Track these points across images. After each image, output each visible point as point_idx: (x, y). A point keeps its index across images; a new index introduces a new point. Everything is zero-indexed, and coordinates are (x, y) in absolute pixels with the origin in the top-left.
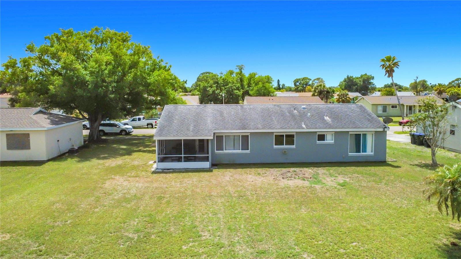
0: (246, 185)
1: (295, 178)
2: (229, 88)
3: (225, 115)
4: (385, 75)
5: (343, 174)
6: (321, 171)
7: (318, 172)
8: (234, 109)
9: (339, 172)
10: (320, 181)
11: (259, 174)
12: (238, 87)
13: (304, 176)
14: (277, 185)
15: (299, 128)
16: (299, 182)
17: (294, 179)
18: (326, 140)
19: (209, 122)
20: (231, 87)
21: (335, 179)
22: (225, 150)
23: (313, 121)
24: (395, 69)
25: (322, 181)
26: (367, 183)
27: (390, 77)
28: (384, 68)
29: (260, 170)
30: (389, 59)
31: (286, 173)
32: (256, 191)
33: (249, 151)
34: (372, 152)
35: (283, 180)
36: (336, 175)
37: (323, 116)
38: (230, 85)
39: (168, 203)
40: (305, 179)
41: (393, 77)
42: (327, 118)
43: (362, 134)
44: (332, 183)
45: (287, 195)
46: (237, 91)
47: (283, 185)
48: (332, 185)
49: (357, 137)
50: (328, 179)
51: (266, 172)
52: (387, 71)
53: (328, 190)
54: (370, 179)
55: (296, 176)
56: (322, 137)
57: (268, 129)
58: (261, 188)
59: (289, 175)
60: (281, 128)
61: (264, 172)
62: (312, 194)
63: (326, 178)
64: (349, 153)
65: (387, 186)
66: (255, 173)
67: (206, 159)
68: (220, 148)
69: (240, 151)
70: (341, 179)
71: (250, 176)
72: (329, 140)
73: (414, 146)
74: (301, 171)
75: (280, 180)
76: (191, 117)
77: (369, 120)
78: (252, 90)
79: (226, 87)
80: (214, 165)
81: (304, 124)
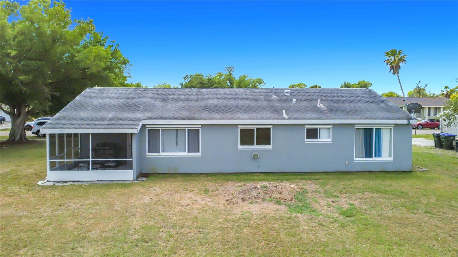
0: (172, 212)
1: (263, 200)
3: (170, 100)
4: (390, 71)
5: (347, 192)
6: (310, 186)
7: (305, 187)
9: (340, 189)
10: (308, 206)
11: (206, 192)
13: (279, 196)
14: (228, 214)
15: (278, 119)
16: (269, 208)
17: (262, 202)
18: (320, 138)
19: (141, 108)
21: (333, 202)
22: (163, 151)
23: (300, 109)
24: (401, 64)
25: (311, 206)
26: (393, 209)
27: (396, 74)
28: (389, 64)
29: (210, 184)
30: (393, 53)
31: (250, 189)
32: (182, 228)
33: (199, 154)
34: (390, 156)
35: (241, 203)
36: (336, 194)
37: (316, 103)
40: (281, 201)
41: (398, 73)
42: (320, 105)
43: (374, 128)
44: (329, 209)
47: (239, 213)
48: (329, 214)
49: (368, 133)
50: (323, 202)
51: (219, 188)
52: (392, 67)
53: (321, 224)
54: (395, 202)
55: (266, 196)
57: (230, 119)
58: (195, 219)
59: (255, 193)
60: (250, 118)
61: (215, 188)
62: (288, 235)
63: (318, 200)
64: (355, 158)
65: (432, 217)
66: (200, 190)
67: (127, 166)
68: (154, 148)
69: (186, 154)
70: (344, 203)
72: (325, 138)
74: (276, 187)
75: (237, 203)
77: (384, 109)
80: (142, 175)
81: (286, 113)
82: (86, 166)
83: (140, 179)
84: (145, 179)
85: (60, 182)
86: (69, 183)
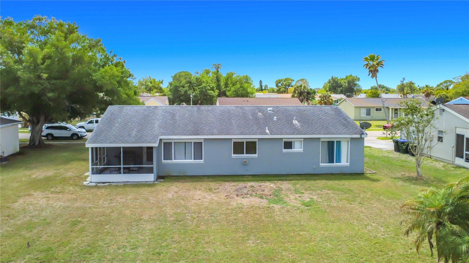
0: (190, 204)
1: (251, 195)
2: (202, 88)
3: (177, 118)
4: (369, 75)
5: (311, 190)
6: (285, 185)
7: (281, 186)
8: (189, 110)
9: (306, 188)
10: (281, 199)
11: (210, 190)
12: (213, 87)
13: (262, 193)
14: (228, 205)
15: (262, 134)
16: (255, 201)
17: (250, 197)
18: (294, 148)
19: (156, 126)
20: (205, 87)
21: (299, 197)
22: (175, 159)
23: (279, 125)
24: (379, 68)
25: (284, 200)
26: (338, 201)
27: (374, 78)
28: (368, 68)
29: (213, 185)
30: (372, 59)
31: (242, 188)
32: (200, 213)
33: (203, 161)
34: (347, 162)
35: (236, 198)
36: (303, 191)
37: (292, 120)
38: (203, 85)
40: (264, 196)
41: (376, 77)
42: (295, 122)
43: (335, 141)
44: (296, 202)
45: (235, 219)
46: (212, 92)
47: (235, 204)
48: (295, 205)
49: (330, 144)
50: (292, 197)
51: (219, 187)
52: (371, 71)
53: (288, 211)
54: (342, 196)
55: (253, 193)
56: (288, 145)
57: (226, 134)
58: (207, 208)
59: (245, 191)
60: (241, 134)
61: (216, 187)
62: (267, 217)
63: (289, 195)
64: (321, 163)
65: (362, 206)
66: (206, 189)
67: (150, 171)
68: (168, 156)
69: (192, 161)
70: (307, 197)
71: (199, 192)
72: (298, 148)
73: (397, 155)
74: (260, 186)
75: (233, 198)
76: (136, 120)
77: (344, 125)
78: (229, 91)
79: (199, 87)
80: (160, 177)
81: (268, 129)
82: (118, 171)
83: (159, 180)
84: (162, 180)
85: (100, 183)
86: (107, 184)
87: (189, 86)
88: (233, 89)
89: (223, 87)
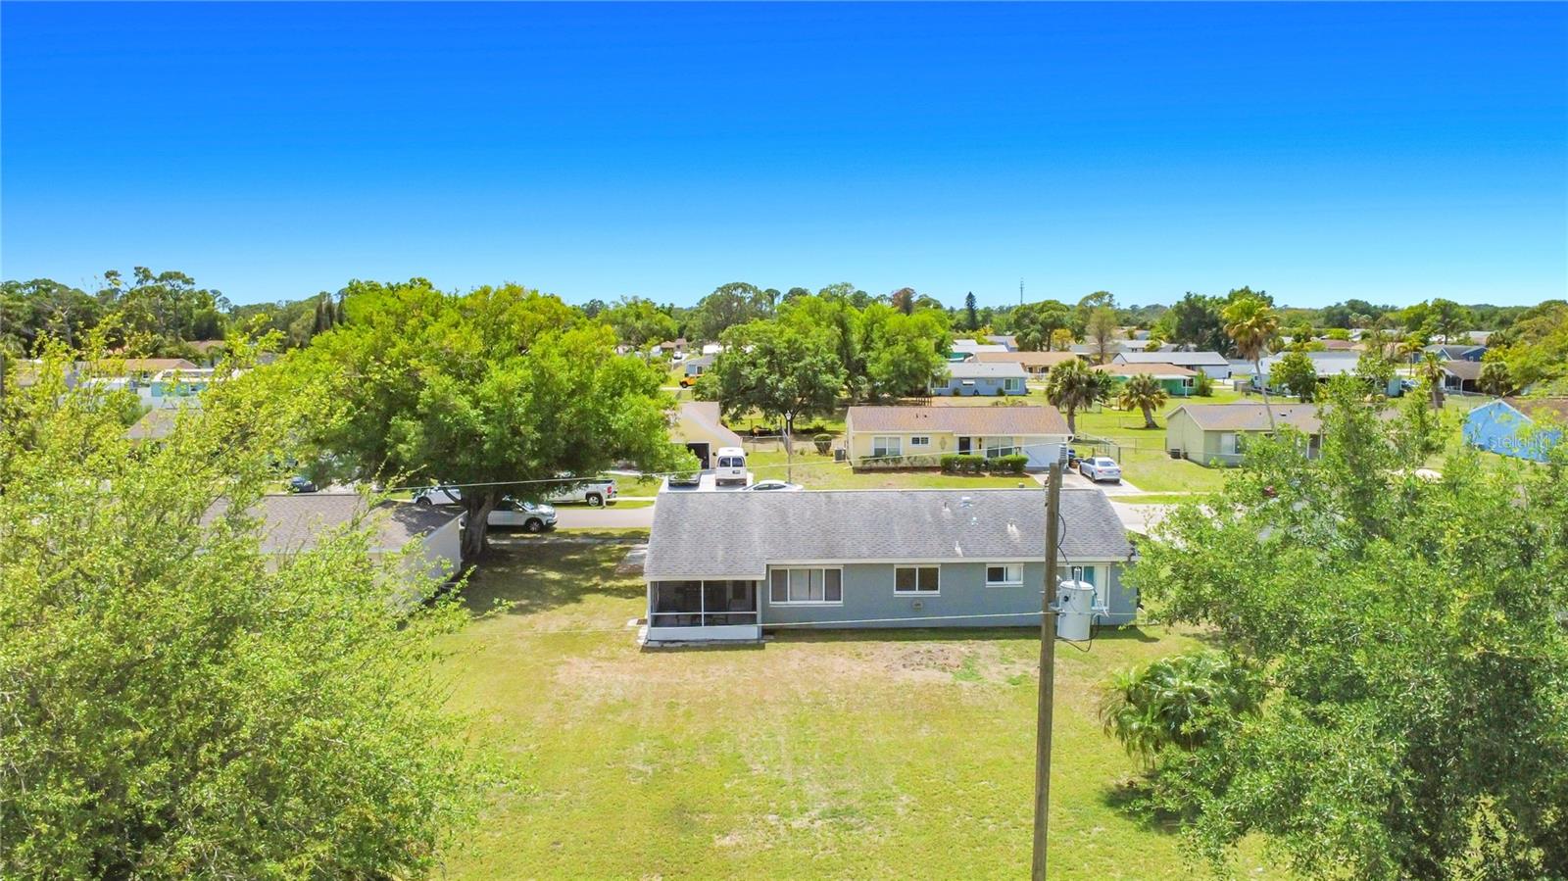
0: (830, 679)
1: (927, 666)
2: (806, 369)
6: (988, 648)
7: (979, 651)
10: (975, 672)
11: (859, 656)
12: (833, 363)
13: (945, 661)
14: (890, 681)
15: (949, 555)
16: (933, 675)
17: (926, 669)
18: (1007, 580)
19: (756, 538)
20: (812, 364)
21: (1006, 668)
22: (791, 599)
23: (981, 536)
25: (979, 673)
29: (862, 646)
31: (912, 654)
32: (848, 693)
33: (841, 602)
35: (903, 670)
36: (1011, 658)
37: (1006, 523)
38: (808, 360)
39: (688, 714)
40: (947, 667)
42: (1012, 529)
44: (997, 676)
45: (902, 703)
46: (829, 377)
47: (901, 680)
48: (995, 681)
50: (993, 669)
51: (874, 650)
53: (982, 691)
55: (930, 662)
56: (997, 574)
57: (883, 555)
58: (857, 686)
59: (917, 658)
60: (910, 555)
61: (868, 652)
62: (950, 699)
63: (989, 666)
66: (851, 653)
67: (752, 620)
68: (780, 595)
69: (822, 602)
71: (841, 660)
72: (1014, 579)
74: (943, 649)
75: (897, 670)
79: (796, 365)
80: (767, 632)
81: (960, 545)
82: (694, 622)
83: (766, 637)
84: (772, 637)
85: (666, 642)
86: (680, 644)
87: (770, 362)
88: (886, 356)
89: (858, 347)
